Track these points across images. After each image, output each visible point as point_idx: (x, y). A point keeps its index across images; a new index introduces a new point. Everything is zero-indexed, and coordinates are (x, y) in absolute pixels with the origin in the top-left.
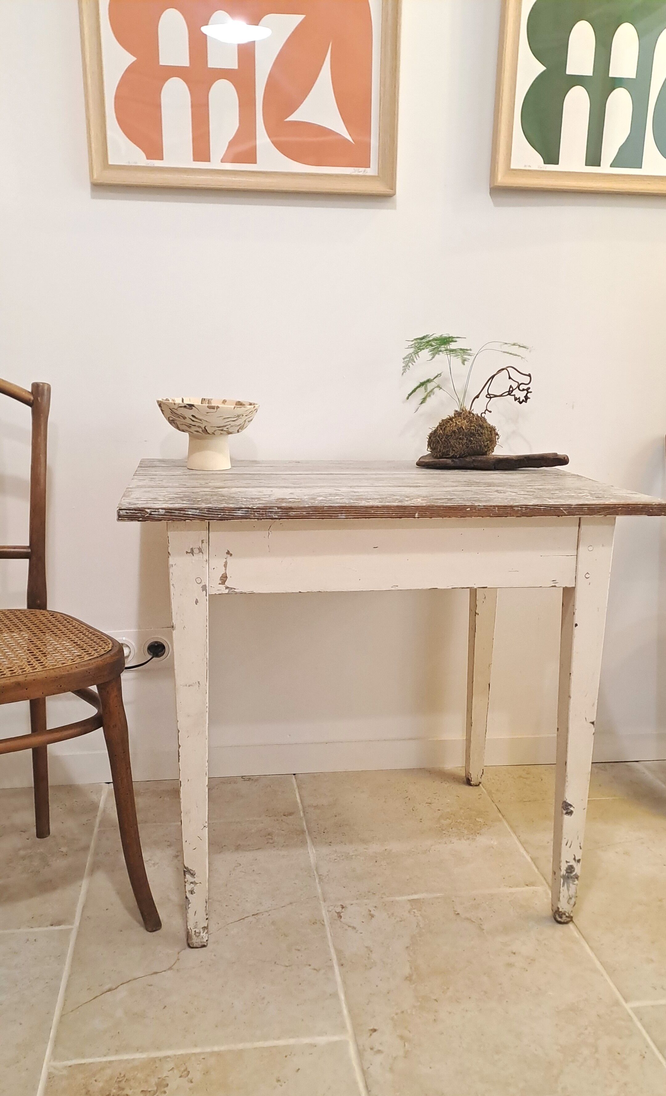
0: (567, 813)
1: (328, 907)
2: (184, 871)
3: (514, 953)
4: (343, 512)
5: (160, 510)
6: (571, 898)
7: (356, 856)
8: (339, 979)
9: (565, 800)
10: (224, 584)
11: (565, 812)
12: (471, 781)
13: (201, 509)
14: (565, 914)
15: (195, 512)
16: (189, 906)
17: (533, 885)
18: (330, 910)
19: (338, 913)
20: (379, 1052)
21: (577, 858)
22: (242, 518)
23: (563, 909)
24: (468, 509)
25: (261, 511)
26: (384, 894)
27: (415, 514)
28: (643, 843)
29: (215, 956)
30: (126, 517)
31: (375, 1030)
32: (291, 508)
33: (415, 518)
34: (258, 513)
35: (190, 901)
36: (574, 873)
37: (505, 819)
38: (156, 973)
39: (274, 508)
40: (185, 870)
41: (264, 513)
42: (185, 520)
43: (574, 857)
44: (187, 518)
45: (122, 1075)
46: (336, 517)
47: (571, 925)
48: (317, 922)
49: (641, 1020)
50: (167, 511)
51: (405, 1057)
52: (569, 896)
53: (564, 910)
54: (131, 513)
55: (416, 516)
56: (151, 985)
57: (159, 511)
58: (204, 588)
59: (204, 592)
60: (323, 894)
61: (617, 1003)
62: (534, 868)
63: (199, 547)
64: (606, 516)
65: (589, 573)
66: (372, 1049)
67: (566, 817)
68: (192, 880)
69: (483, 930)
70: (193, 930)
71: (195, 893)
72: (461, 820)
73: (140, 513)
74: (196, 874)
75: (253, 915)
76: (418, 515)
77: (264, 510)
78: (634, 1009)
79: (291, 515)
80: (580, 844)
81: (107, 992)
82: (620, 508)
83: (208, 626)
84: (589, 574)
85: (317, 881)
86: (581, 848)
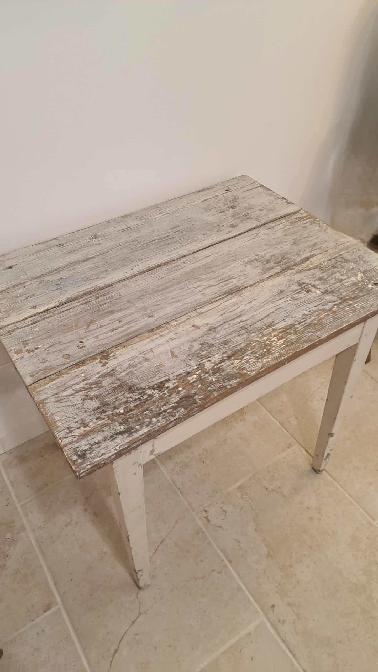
1: (198, 515)
3: (309, 508)
4: (241, 386)
7: (190, 462)
8: (235, 574)
9: (332, 432)
10: (153, 454)
11: (330, 437)
17: (292, 447)
18: (200, 517)
19: (206, 518)
21: (332, 449)
22: (173, 427)
25: (186, 416)
26: (221, 489)
29: (159, 589)
31: (273, 606)
34: (184, 418)
36: (329, 455)
38: (134, 622)
43: (330, 450)
48: (198, 532)
51: (298, 619)
52: (325, 463)
56: (137, 634)
59: (140, 466)
60: (190, 505)
62: (284, 430)
66: (279, 621)
69: (285, 496)
71: (143, 575)
73: (96, 467)
74: (143, 569)
75: (161, 543)
77: (187, 414)
79: (206, 407)
81: (115, 653)
85: (180, 494)
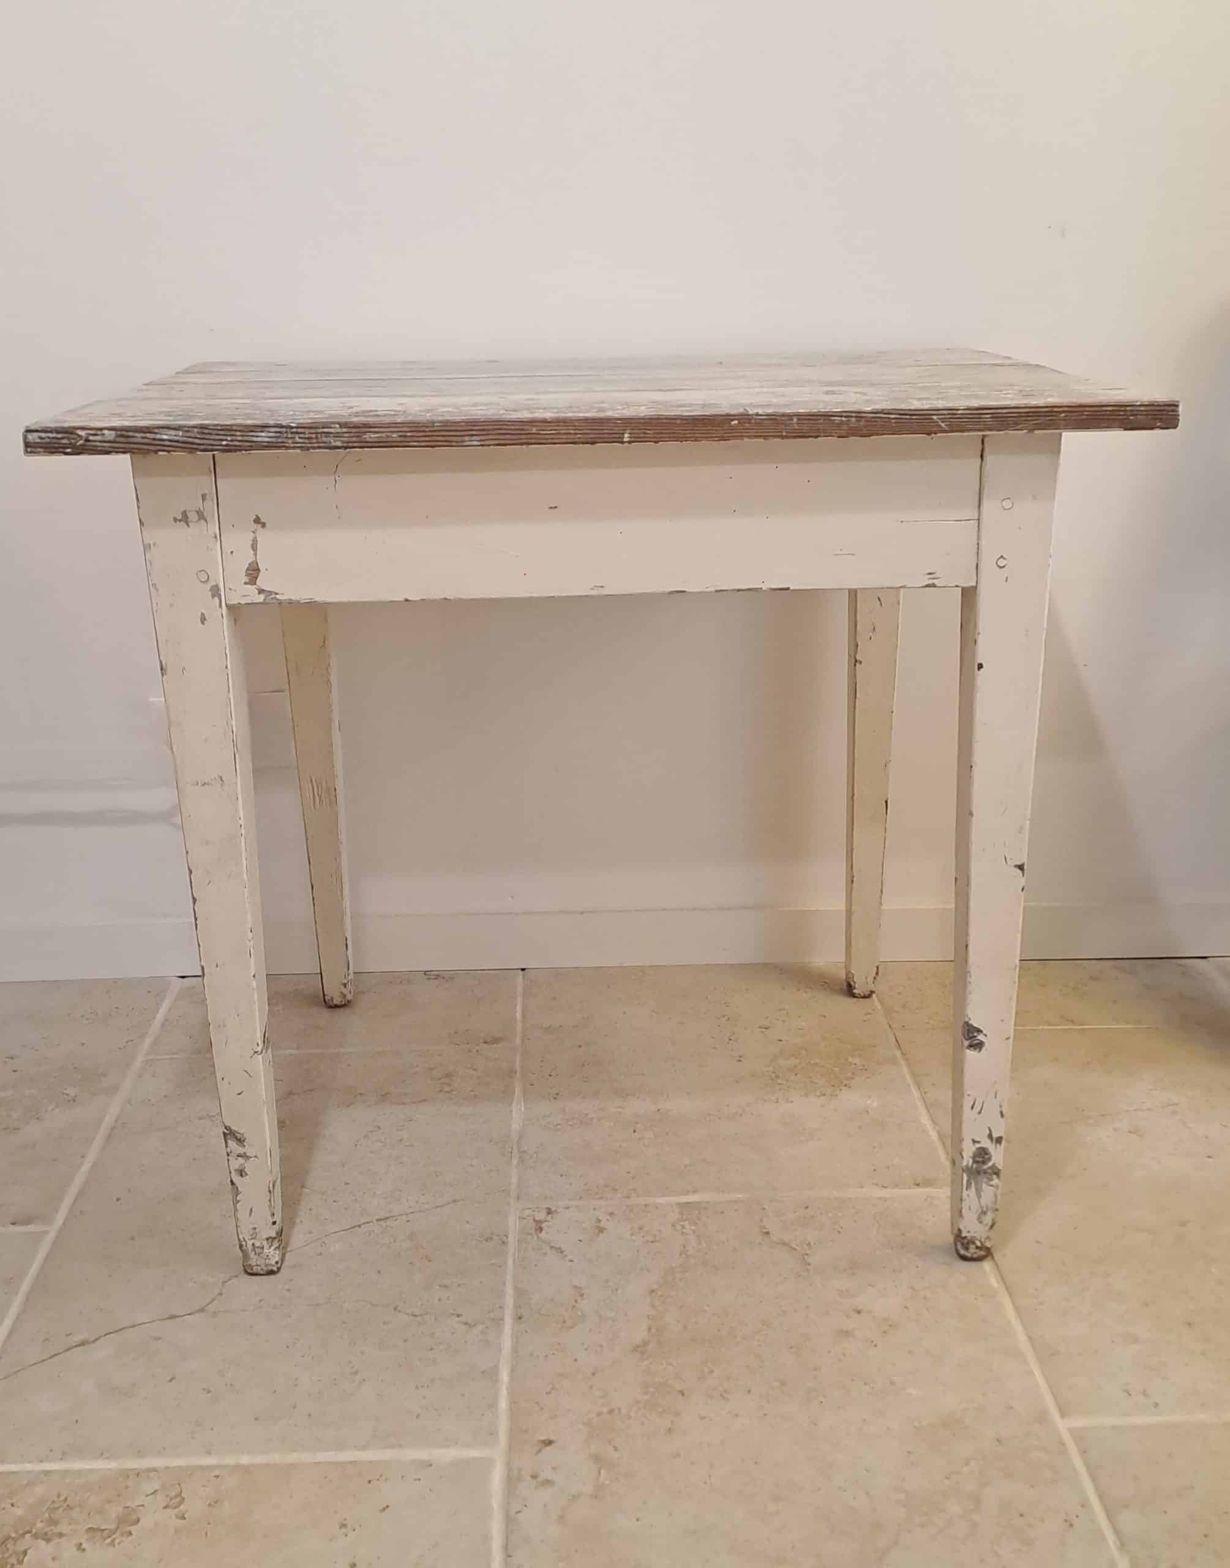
0: (970, 1046)
1: (524, 1209)
2: (224, 1134)
3: (859, 1312)
4: (474, 433)
5: (106, 432)
6: (984, 1213)
7: (599, 1119)
8: (507, 1342)
9: (967, 1020)
10: (255, 584)
11: (966, 1043)
12: (855, 988)
13: (186, 429)
14: (974, 1243)
15: (175, 436)
16: (238, 1198)
18: (524, 1216)
19: (538, 1222)
20: (548, 1483)
21: (995, 1135)
22: (269, 446)
23: (969, 1232)
24: (733, 423)
25: (307, 431)
26: (634, 1190)
27: (623, 434)
28: (1174, 1113)
29: (289, 1290)
30: (41, 447)
31: (548, 1443)
32: (366, 425)
33: (623, 442)
34: (302, 435)
35: (239, 1189)
36: (990, 1164)
37: (907, 1060)
38: (172, 1317)
39: (333, 426)
40: (225, 1131)
41: (314, 436)
42: (156, 452)
43: (988, 1132)
44: (159, 448)
45: (62, 1498)
46: (460, 444)
47: (987, 1265)
48: (494, 1238)
49: (1084, 1452)
50: (119, 433)
51: (595, 1497)
52: (982, 1207)
53: (972, 1234)
54: (49, 438)
55: (625, 440)
56: (159, 1339)
57: (103, 434)
58: (215, 591)
59: (216, 599)
60: (520, 1186)
61: (1043, 1418)
63: (198, 509)
64: (1031, 431)
65: (1005, 556)
66: (534, 1477)
67: (970, 1054)
68: (241, 1150)
69: (809, 1264)
70: (250, 1243)
71: (247, 1174)
72: (818, 1060)
73: (69, 439)
74: (247, 1141)
75: (377, 1220)
76: (630, 437)
77: (313, 431)
78: (1071, 1430)
79: (370, 440)
80: (1001, 1106)
81: (76, 1346)
82: (1063, 415)
83: (229, 667)
84: (1005, 559)
85: (515, 1162)
86: (1002, 1116)
